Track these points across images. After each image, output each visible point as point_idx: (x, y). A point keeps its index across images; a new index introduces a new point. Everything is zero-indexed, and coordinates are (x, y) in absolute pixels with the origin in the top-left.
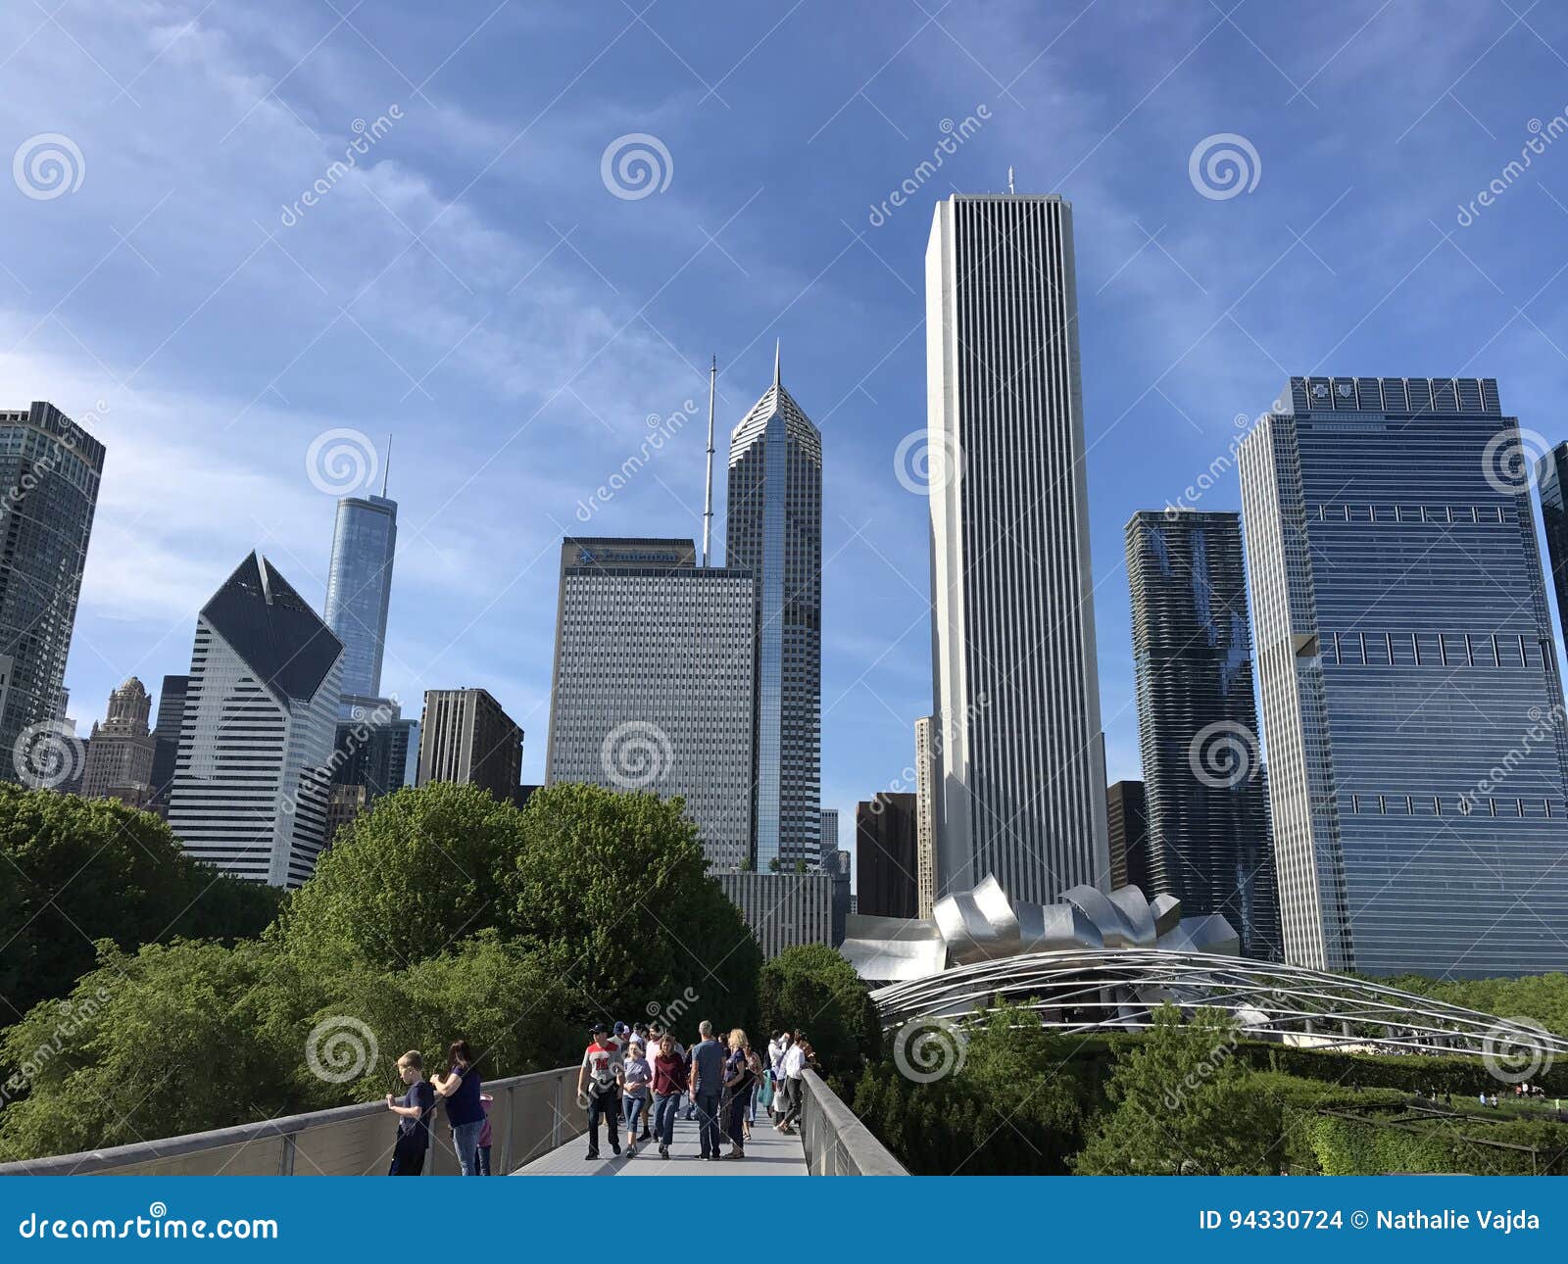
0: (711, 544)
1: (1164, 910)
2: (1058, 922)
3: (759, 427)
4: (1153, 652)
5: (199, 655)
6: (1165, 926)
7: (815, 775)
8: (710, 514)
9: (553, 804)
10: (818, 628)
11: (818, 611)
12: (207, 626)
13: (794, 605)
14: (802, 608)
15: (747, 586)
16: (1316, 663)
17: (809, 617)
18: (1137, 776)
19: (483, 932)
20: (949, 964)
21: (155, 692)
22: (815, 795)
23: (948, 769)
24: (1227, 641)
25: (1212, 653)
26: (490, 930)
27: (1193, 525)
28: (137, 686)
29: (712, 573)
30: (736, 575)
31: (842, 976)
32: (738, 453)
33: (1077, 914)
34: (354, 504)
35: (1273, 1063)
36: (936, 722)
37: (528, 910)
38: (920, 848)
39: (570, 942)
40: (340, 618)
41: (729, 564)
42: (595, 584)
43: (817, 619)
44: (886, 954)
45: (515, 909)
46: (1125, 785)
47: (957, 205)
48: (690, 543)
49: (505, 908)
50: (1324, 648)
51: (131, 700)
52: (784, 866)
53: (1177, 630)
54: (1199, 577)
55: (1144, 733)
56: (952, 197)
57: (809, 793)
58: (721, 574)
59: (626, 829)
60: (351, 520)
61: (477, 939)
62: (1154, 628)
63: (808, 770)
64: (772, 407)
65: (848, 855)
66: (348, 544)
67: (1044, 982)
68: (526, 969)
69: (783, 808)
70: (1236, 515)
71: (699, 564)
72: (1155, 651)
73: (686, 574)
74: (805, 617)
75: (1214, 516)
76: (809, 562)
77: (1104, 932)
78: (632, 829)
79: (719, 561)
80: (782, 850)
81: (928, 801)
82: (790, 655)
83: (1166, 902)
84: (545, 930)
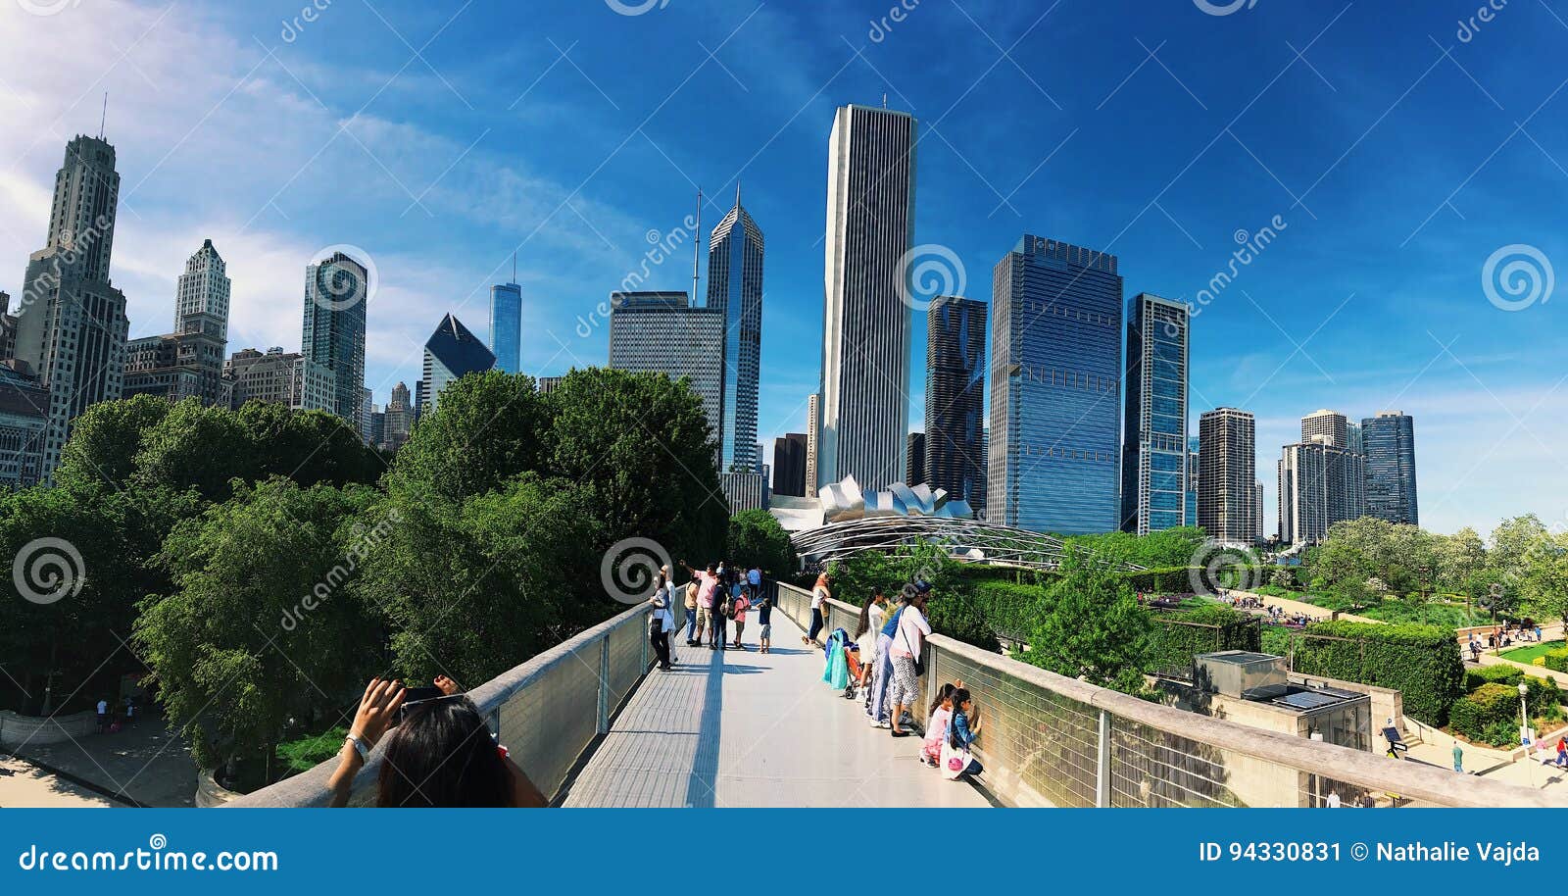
0: (698, 296)
1: (939, 497)
2: (885, 502)
3: (727, 228)
4: (937, 368)
5: (426, 367)
6: (939, 504)
7: (755, 422)
8: (697, 278)
9: (583, 380)
10: (759, 343)
11: (759, 334)
12: (429, 352)
13: (746, 330)
14: (750, 331)
15: (717, 318)
16: (1018, 379)
17: (754, 337)
18: (922, 430)
19: (523, 474)
20: (825, 523)
21: (412, 389)
22: (754, 433)
23: (826, 422)
24: (972, 366)
25: (965, 372)
26: (530, 472)
27: (963, 305)
28: (403, 386)
29: (697, 311)
30: (712, 312)
31: (774, 526)
32: (714, 244)
33: (895, 497)
34: (499, 288)
35: (1018, 578)
36: (821, 397)
37: (562, 458)
38: (808, 463)
39: (598, 486)
40: (496, 347)
41: (709, 306)
42: (631, 317)
43: (759, 339)
44: (793, 516)
45: (553, 459)
46: (915, 435)
47: (853, 111)
48: (685, 294)
49: (545, 457)
50: (1023, 372)
51: (401, 393)
52: (736, 469)
53: (950, 359)
54: (963, 334)
55: (927, 409)
56: (850, 106)
57: (751, 432)
58: (704, 311)
59: (644, 397)
60: (498, 297)
61: (517, 480)
62: (938, 358)
63: (751, 419)
64: (735, 218)
65: (768, 467)
66: (497, 309)
67: (883, 532)
68: (555, 503)
69: (737, 439)
70: (985, 303)
71: (690, 306)
72: (939, 368)
73: (684, 311)
74: (752, 337)
75: (974, 302)
76: (755, 316)
77: (908, 507)
78: (649, 397)
79: (702, 304)
80: (736, 461)
81: (814, 438)
82: (743, 357)
83: (940, 493)
84: (576, 474)
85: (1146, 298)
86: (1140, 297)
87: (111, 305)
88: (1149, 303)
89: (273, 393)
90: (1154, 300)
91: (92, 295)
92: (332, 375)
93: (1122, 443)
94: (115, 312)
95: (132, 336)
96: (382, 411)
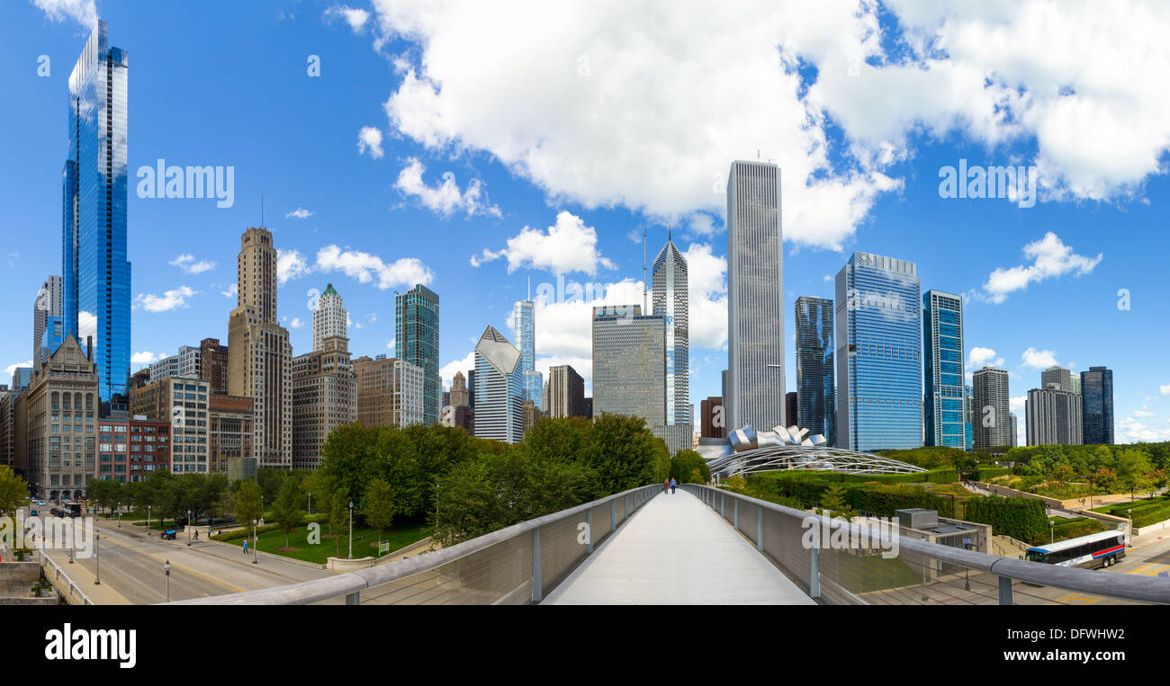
0: (647, 306)
1: (804, 434)
5: (477, 362)
6: (804, 438)
11: (687, 331)
12: (478, 352)
13: (679, 329)
14: (681, 330)
16: (854, 353)
17: (684, 333)
18: (795, 390)
21: (466, 376)
24: (825, 345)
25: (822, 349)
27: (817, 303)
28: (460, 375)
29: (647, 318)
30: (657, 318)
41: (654, 314)
42: (605, 324)
43: (687, 335)
44: (710, 450)
46: (790, 393)
50: (857, 349)
51: (459, 379)
53: (811, 341)
54: (819, 323)
57: (685, 396)
58: (651, 317)
62: (804, 340)
70: (832, 301)
71: (643, 314)
72: (804, 347)
73: (638, 318)
79: (650, 313)
82: (677, 348)
85: (933, 293)
86: (930, 292)
87: (281, 337)
88: (935, 296)
89: (382, 385)
90: (938, 294)
91: (269, 333)
92: (421, 370)
93: (924, 393)
94: (284, 342)
95: (295, 354)
96: (448, 390)
